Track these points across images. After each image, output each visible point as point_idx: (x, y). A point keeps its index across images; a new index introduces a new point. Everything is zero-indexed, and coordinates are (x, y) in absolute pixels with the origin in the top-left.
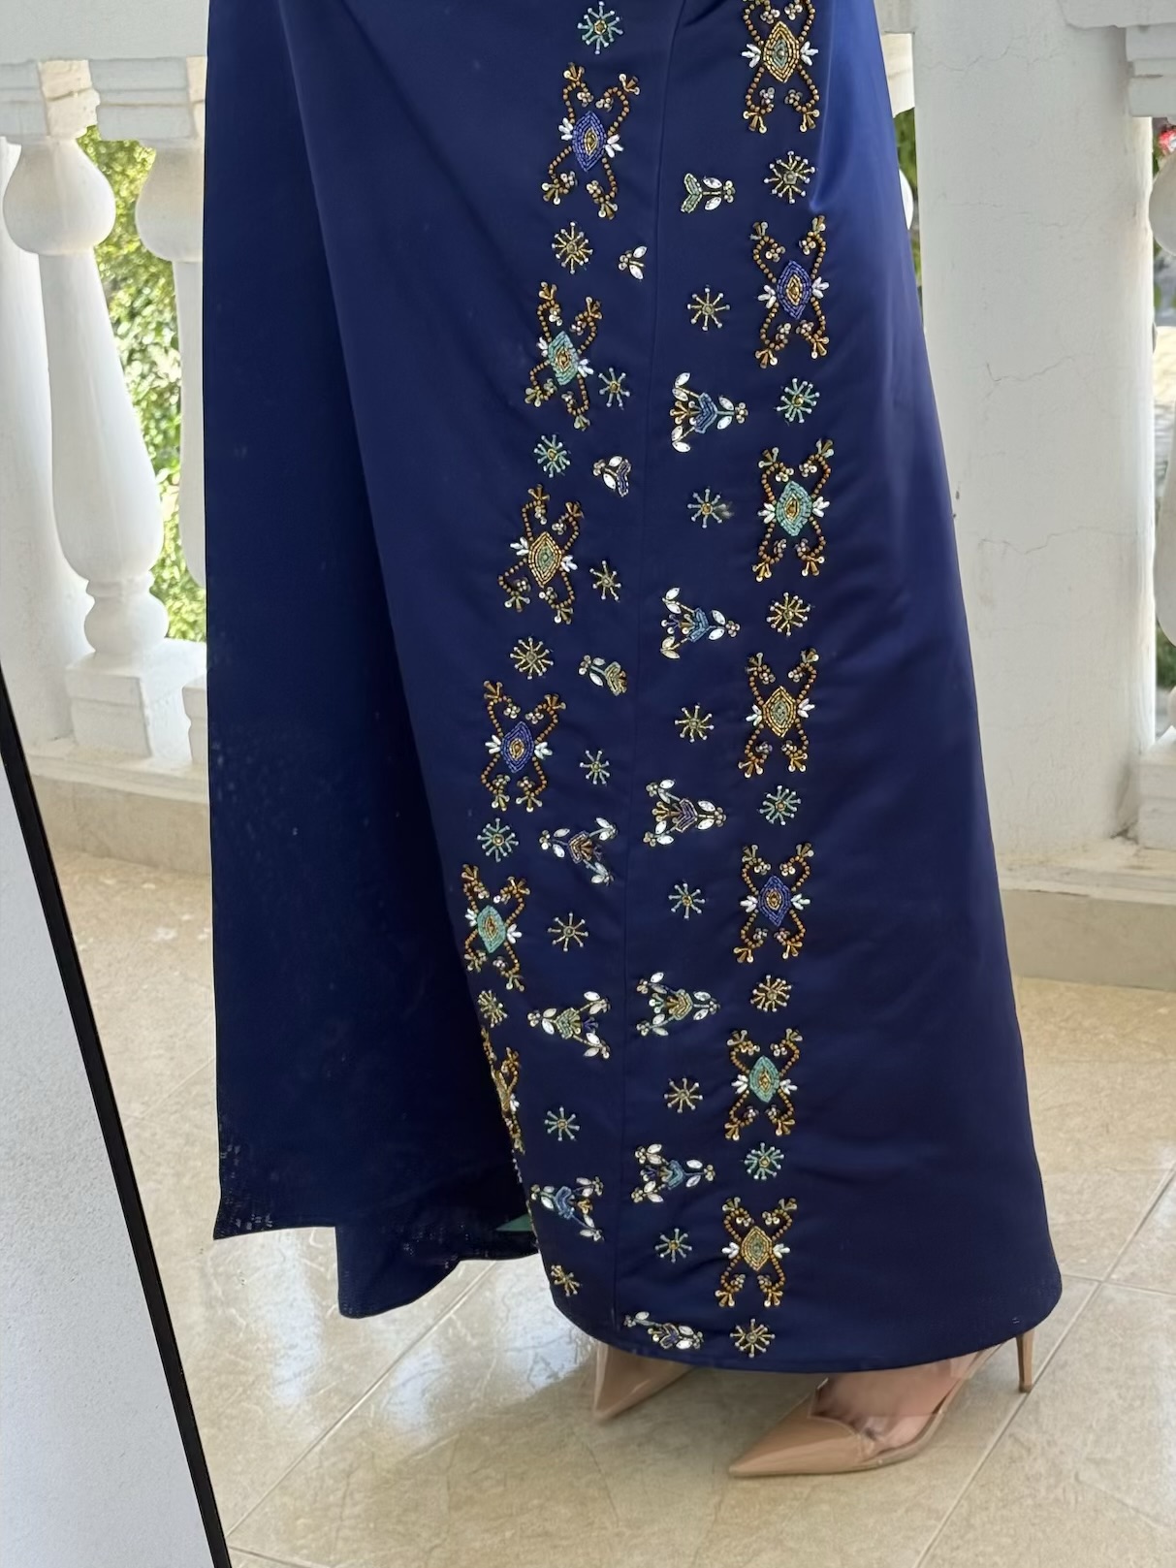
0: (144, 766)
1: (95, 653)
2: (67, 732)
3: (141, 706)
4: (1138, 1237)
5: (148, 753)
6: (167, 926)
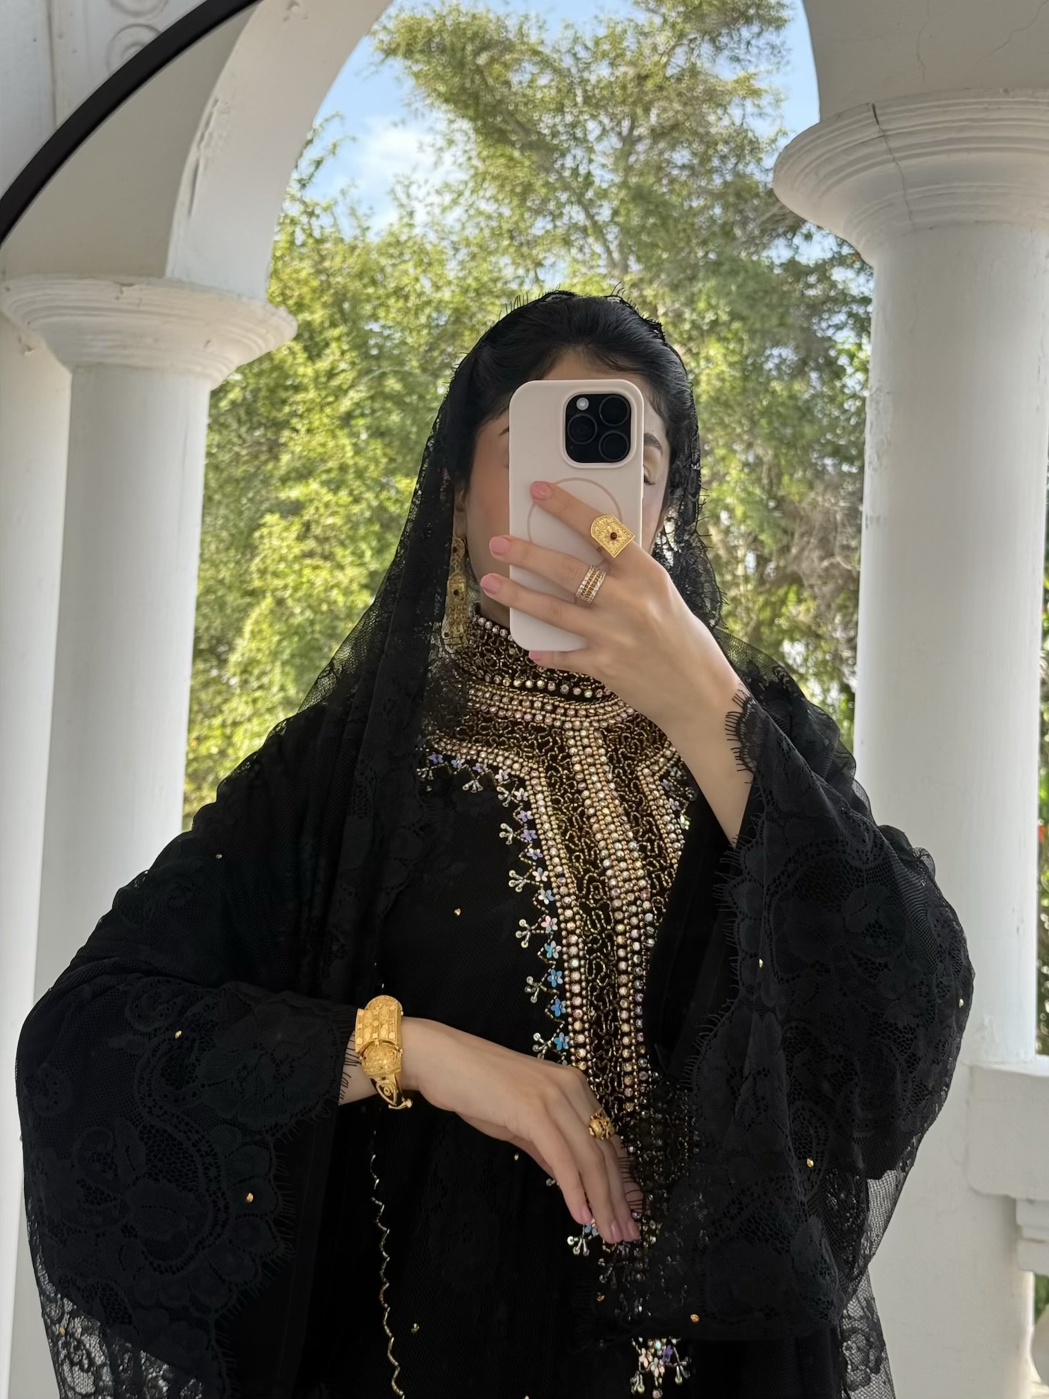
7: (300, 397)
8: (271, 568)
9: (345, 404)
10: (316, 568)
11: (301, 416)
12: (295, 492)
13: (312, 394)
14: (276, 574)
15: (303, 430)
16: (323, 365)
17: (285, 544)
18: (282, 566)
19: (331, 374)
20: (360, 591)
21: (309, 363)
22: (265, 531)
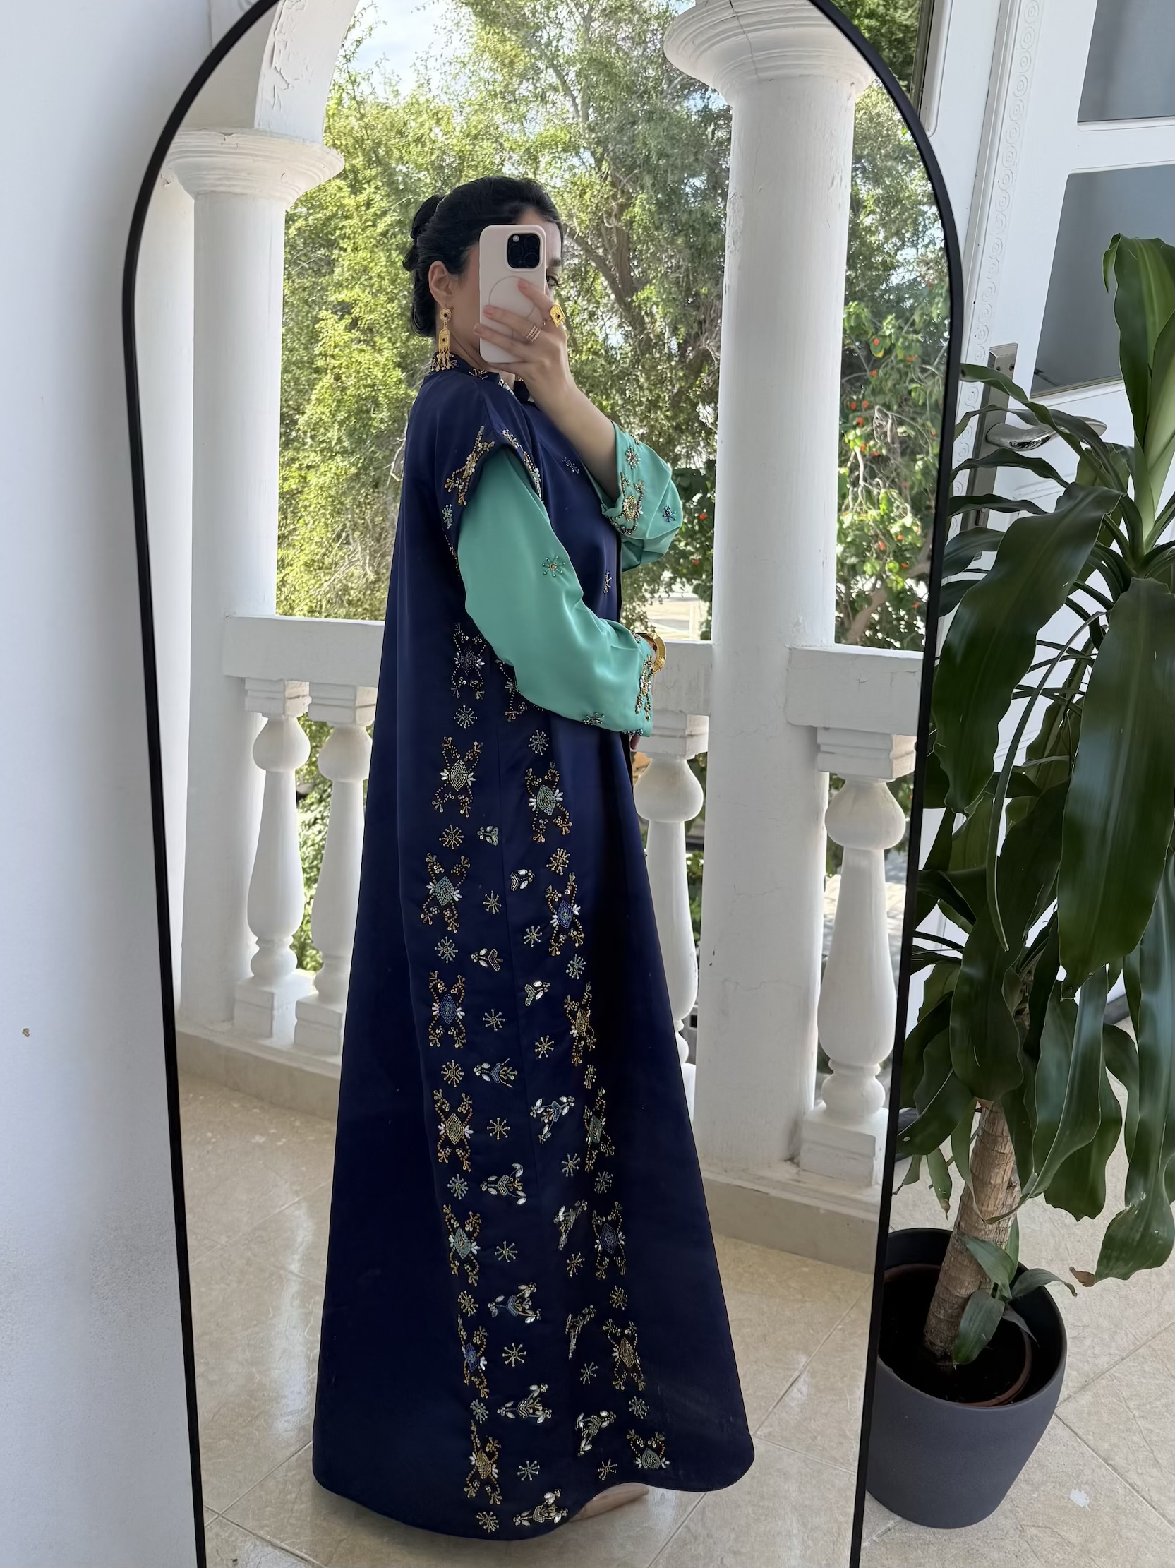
0: (267, 1042)
1: (254, 978)
2: (230, 1018)
3: (272, 1008)
4: (775, 1410)
5: (270, 1035)
6: (262, 1135)
7: (345, 223)
8: (329, 353)
9: (381, 226)
10: (361, 351)
11: (349, 238)
12: (344, 296)
13: (355, 221)
14: (333, 356)
15: (349, 250)
16: (362, 197)
17: (337, 333)
18: (337, 350)
19: (368, 205)
20: (394, 368)
21: (352, 196)
22: (322, 323)
